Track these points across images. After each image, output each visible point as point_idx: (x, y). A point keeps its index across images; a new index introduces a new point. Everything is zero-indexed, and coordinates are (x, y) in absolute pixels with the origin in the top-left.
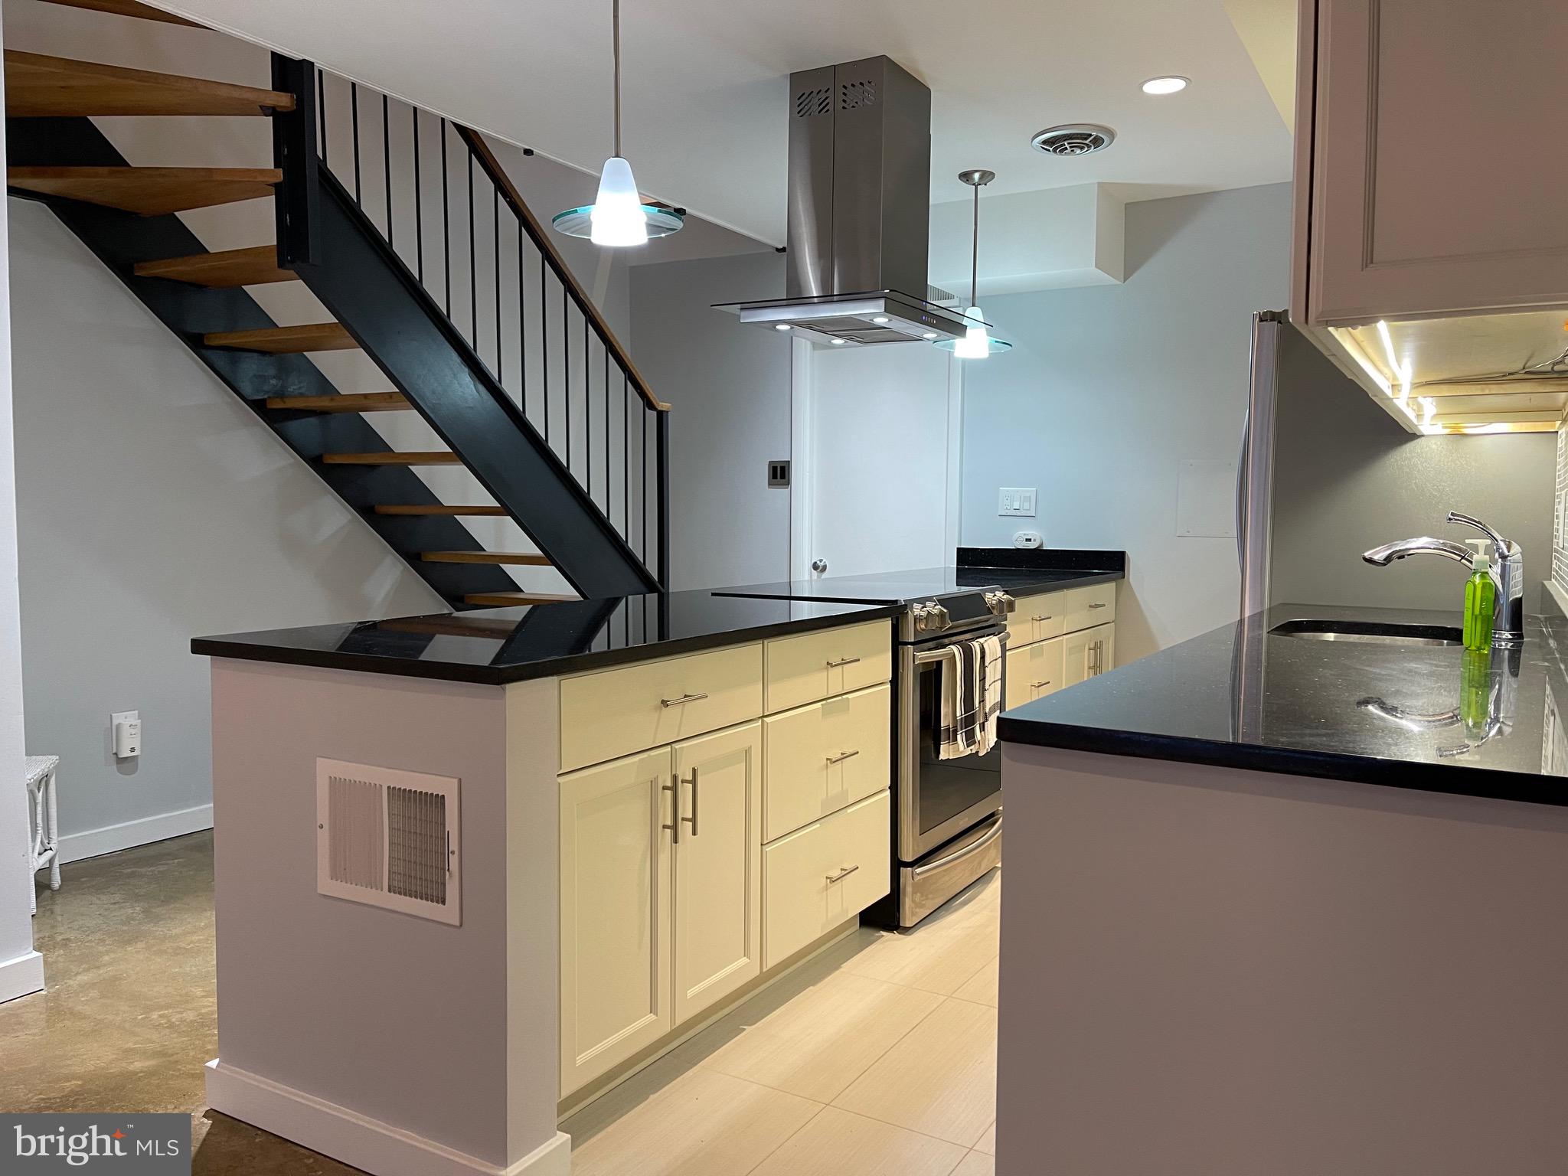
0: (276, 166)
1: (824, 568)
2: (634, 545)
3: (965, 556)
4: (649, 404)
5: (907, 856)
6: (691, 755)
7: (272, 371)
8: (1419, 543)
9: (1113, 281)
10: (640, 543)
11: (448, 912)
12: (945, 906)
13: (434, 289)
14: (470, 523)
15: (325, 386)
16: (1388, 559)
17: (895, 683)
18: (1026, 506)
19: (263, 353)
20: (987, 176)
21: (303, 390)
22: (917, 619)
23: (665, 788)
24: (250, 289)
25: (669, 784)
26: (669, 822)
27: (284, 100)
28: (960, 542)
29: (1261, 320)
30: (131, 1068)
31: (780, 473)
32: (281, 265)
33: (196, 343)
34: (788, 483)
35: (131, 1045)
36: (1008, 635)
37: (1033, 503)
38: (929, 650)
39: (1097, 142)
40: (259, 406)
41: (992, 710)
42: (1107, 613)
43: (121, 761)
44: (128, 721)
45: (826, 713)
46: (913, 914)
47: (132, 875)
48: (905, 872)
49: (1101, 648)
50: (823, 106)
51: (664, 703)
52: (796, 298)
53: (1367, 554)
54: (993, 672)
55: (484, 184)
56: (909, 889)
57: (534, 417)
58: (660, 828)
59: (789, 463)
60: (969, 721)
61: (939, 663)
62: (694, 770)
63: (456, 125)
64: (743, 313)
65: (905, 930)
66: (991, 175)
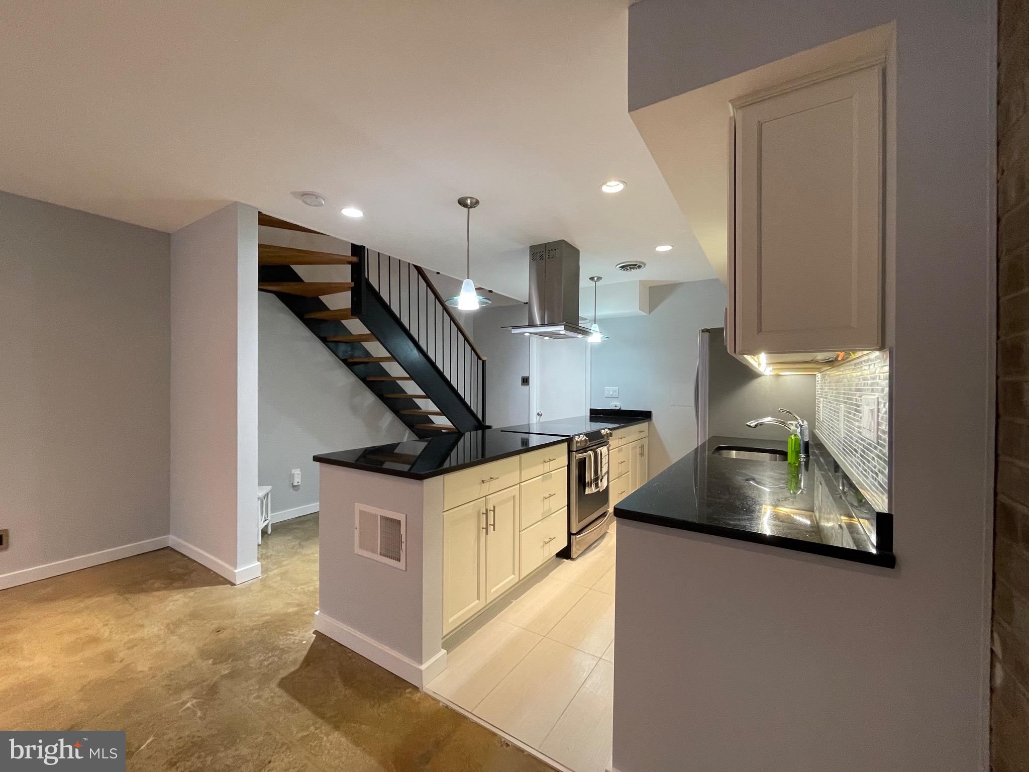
0: (352, 281)
1: (541, 415)
2: (473, 408)
3: (593, 412)
4: (479, 358)
5: (574, 531)
6: (493, 500)
7: (349, 349)
8: (768, 420)
9: (645, 314)
10: (476, 407)
11: (401, 565)
12: (589, 548)
13: (405, 321)
14: (417, 401)
15: (368, 354)
16: (756, 426)
17: (569, 466)
18: (615, 394)
19: (346, 343)
20: (599, 278)
21: (360, 355)
22: (577, 442)
23: (483, 513)
24: (343, 322)
25: (485, 512)
26: (485, 527)
27: (355, 259)
28: (591, 406)
29: (702, 332)
30: (289, 611)
31: (525, 381)
32: (352, 315)
33: (324, 340)
34: (529, 384)
35: (289, 601)
36: (610, 445)
37: (617, 393)
38: (582, 453)
39: (640, 267)
40: (345, 361)
41: (605, 474)
42: (646, 434)
43: (294, 486)
44: (297, 472)
45: (543, 480)
46: (576, 553)
47: (296, 528)
48: (573, 537)
49: (643, 447)
50: (541, 257)
51: (483, 481)
52: (532, 325)
53: (748, 423)
54: (605, 461)
55: (423, 284)
56: (574, 544)
57: (439, 365)
58: (481, 529)
59: (529, 377)
60: (596, 479)
61: (585, 458)
62: (494, 507)
63: (413, 265)
64: (513, 330)
65: (572, 559)
66: (601, 278)
